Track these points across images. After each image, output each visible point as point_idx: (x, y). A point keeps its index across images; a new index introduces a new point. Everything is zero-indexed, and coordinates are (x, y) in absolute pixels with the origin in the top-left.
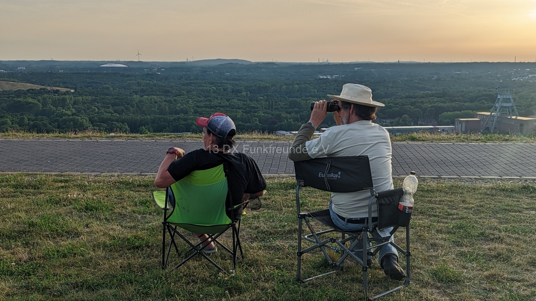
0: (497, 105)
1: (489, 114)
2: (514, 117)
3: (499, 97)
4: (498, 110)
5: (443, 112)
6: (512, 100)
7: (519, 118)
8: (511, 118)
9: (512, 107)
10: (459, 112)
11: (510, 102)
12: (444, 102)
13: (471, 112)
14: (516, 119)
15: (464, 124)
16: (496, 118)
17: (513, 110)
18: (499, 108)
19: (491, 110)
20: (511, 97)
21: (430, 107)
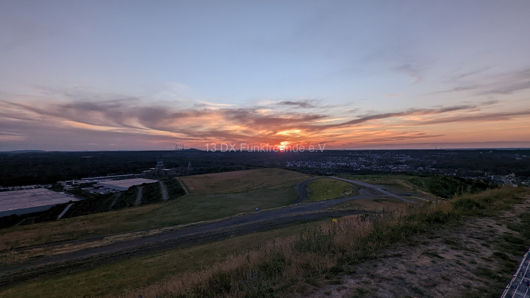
0: (157, 166)
1: (154, 169)
3: (158, 162)
5: (136, 169)
7: (165, 170)
8: (162, 170)
9: (163, 166)
10: (142, 169)
11: (162, 164)
12: (137, 165)
13: (148, 168)
14: (164, 170)
15: (145, 173)
16: (157, 170)
19: (155, 167)
20: (162, 162)
21: (132, 167)
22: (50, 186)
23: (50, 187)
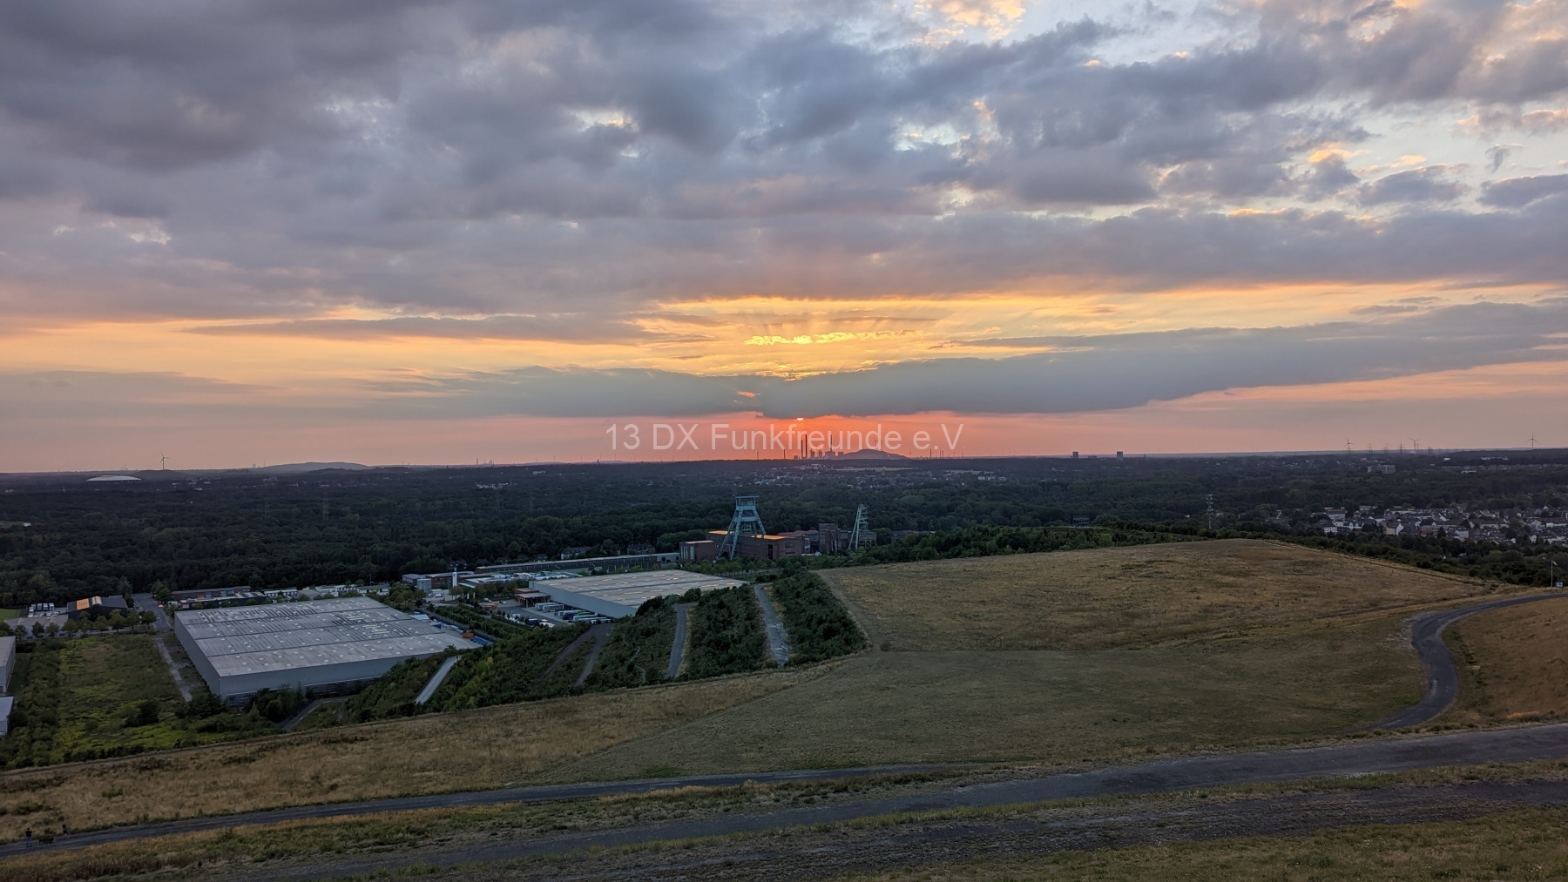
0: (735, 520)
2: (759, 536)
3: (738, 508)
4: (738, 528)
5: (661, 534)
6: (756, 513)
7: (766, 537)
8: (755, 538)
9: (756, 522)
10: (684, 533)
11: (754, 515)
12: (664, 519)
13: (700, 531)
14: (762, 539)
15: (692, 549)
16: (736, 538)
17: (758, 527)
18: (739, 524)
19: (729, 528)
20: (753, 508)
21: (644, 527)
22: (383, 590)
23: (385, 594)
